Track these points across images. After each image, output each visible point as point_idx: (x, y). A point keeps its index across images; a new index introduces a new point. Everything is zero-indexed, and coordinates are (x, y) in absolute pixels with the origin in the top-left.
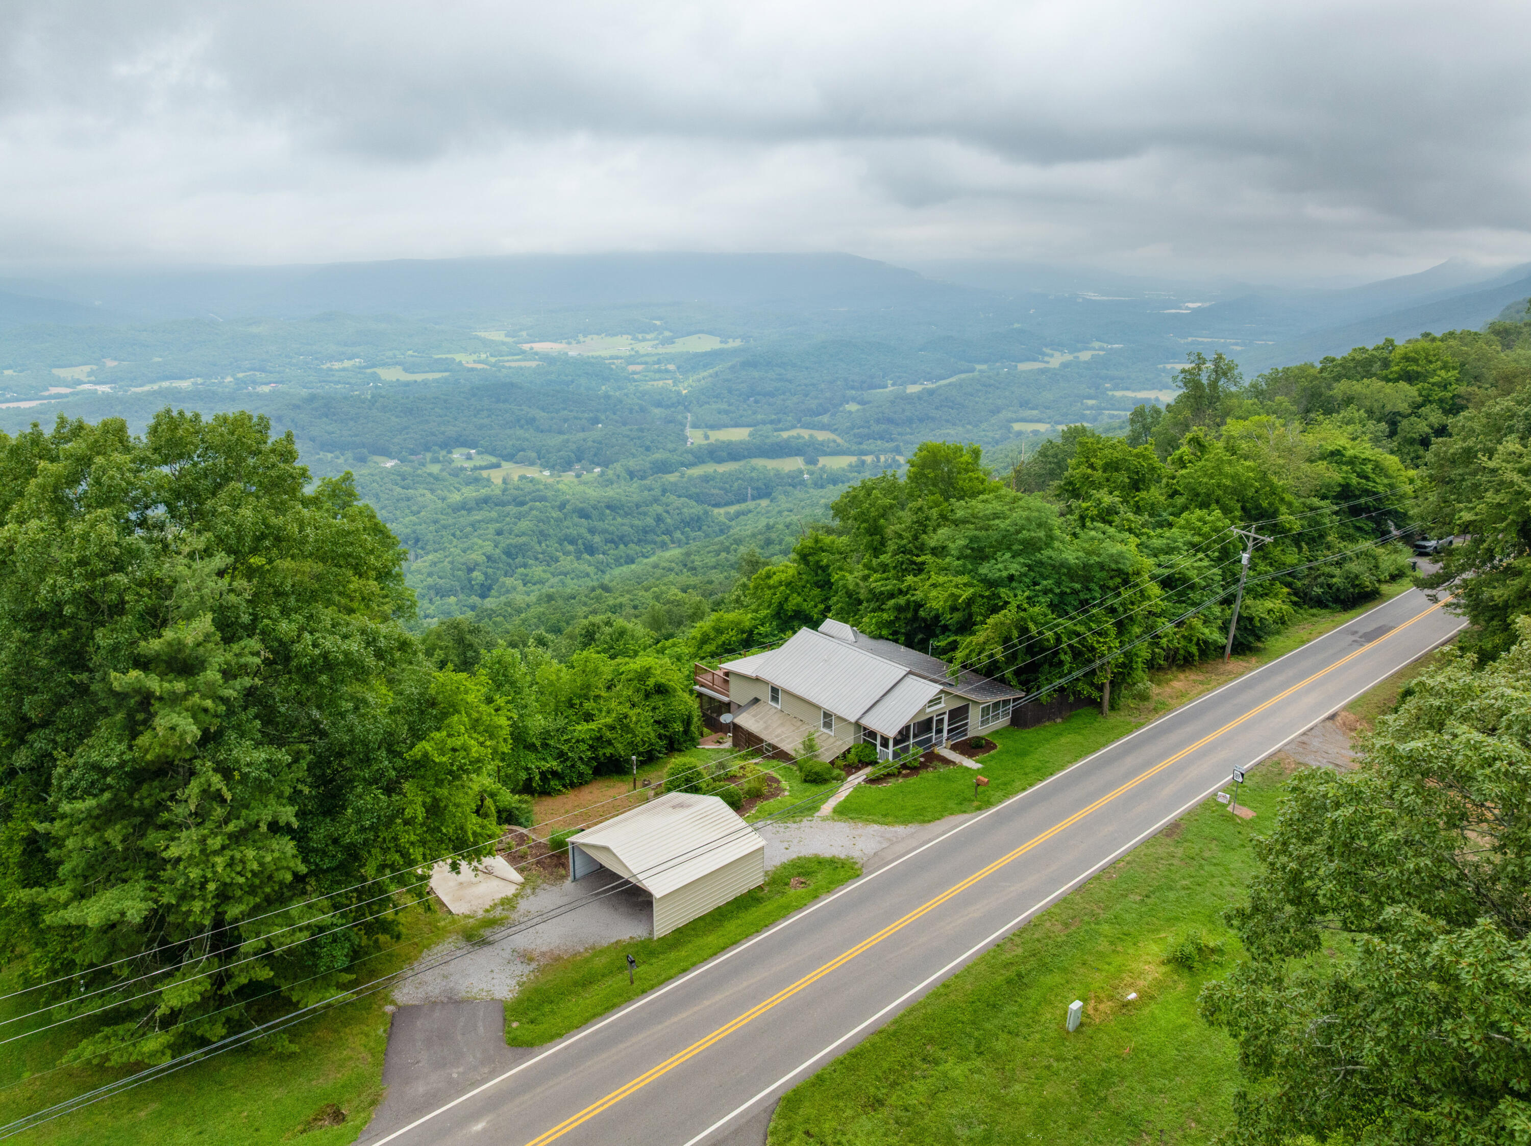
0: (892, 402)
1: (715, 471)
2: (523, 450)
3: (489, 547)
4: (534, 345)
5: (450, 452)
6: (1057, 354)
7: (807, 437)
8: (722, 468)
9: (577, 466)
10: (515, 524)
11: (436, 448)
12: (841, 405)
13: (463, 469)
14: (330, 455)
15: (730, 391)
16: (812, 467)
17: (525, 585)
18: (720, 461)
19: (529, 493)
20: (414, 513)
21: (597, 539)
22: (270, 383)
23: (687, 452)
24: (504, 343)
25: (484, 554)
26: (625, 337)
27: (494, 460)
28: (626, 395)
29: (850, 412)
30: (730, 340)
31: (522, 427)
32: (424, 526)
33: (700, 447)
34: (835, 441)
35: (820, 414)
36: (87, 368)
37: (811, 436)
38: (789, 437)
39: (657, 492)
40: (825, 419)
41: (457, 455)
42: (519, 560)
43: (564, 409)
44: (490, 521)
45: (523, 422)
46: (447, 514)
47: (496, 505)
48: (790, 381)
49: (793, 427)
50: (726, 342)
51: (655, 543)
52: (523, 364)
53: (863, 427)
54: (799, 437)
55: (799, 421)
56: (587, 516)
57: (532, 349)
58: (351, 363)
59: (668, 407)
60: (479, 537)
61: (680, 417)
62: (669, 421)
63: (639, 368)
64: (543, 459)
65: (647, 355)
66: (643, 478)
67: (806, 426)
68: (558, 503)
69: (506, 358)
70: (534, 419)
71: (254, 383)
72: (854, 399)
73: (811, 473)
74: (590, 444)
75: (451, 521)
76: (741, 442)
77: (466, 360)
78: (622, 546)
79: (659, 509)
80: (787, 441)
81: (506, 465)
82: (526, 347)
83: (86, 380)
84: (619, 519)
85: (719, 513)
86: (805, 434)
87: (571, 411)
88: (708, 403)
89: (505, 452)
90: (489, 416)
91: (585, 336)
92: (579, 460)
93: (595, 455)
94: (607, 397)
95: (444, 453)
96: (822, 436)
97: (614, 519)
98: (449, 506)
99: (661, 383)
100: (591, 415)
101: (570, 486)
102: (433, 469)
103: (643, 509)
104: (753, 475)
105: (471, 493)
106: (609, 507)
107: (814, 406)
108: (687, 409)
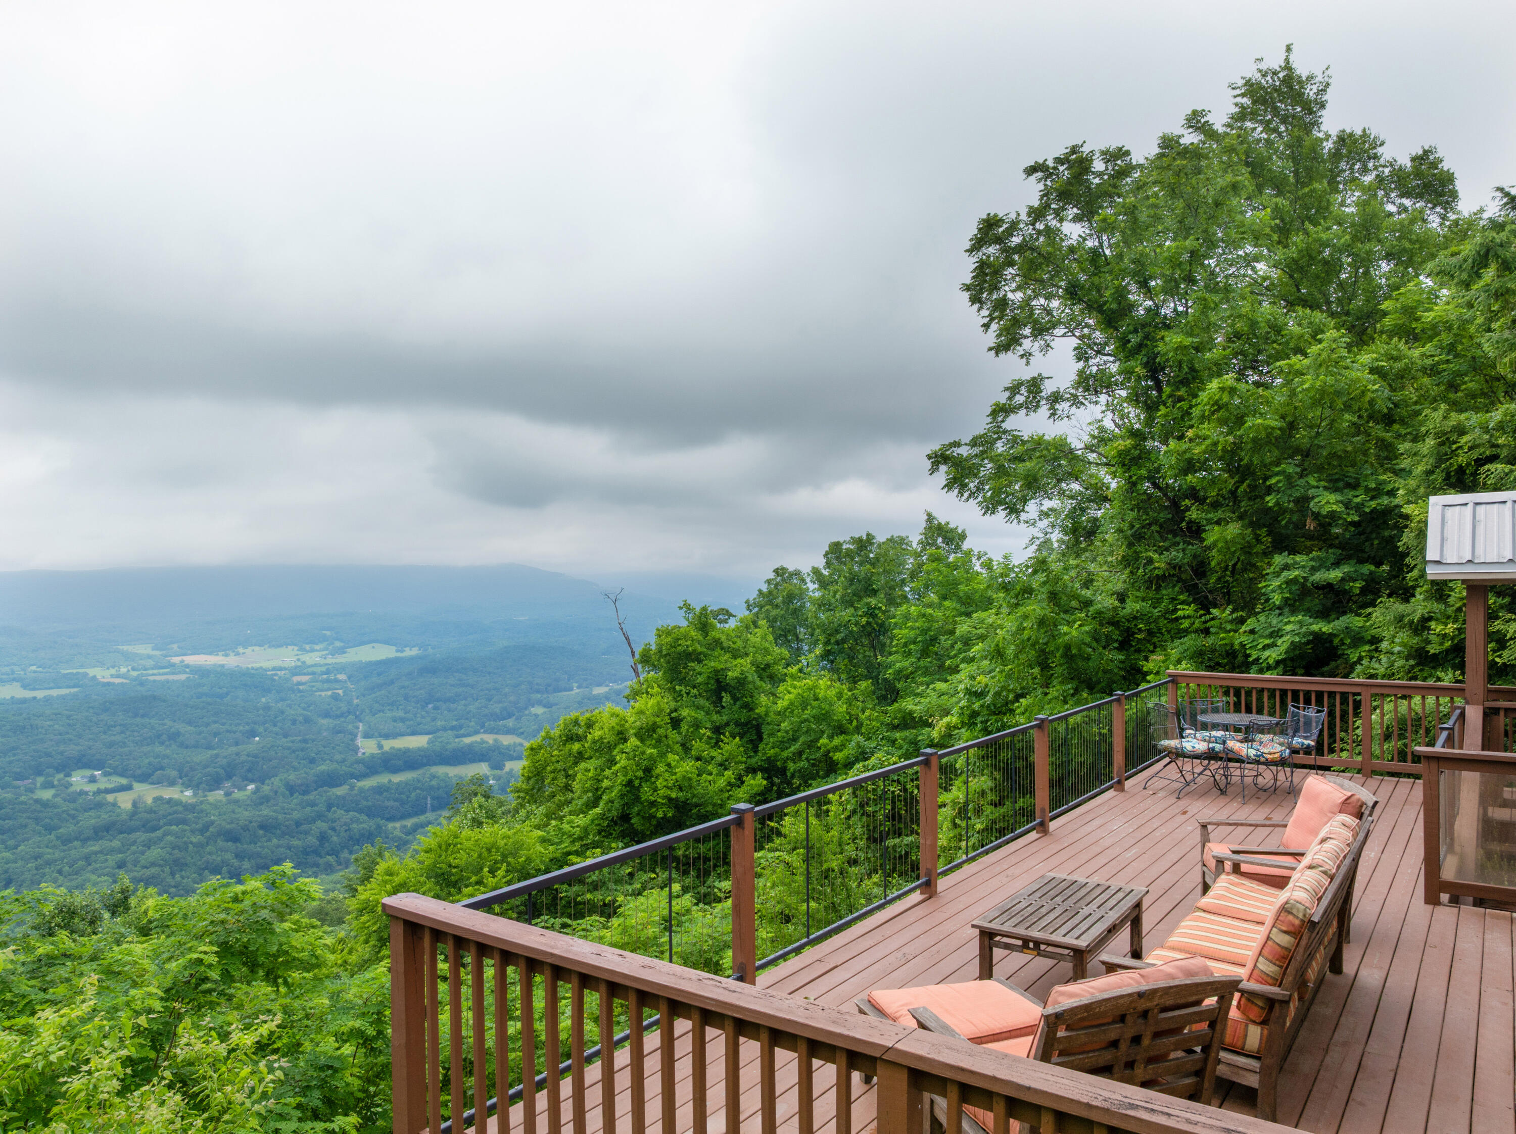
0: (580, 703)
1: (390, 781)
2: (162, 769)
4: (184, 658)
5: (69, 775)
7: (491, 742)
8: (397, 778)
9: (228, 784)
10: (143, 853)
11: (51, 771)
12: (526, 708)
13: (82, 793)
15: (406, 698)
16: (498, 772)
18: (396, 770)
19: (165, 816)
20: (10, 848)
21: (246, 865)
23: (358, 762)
24: (149, 657)
26: (290, 648)
27: (124, 781)
28: (290, 706)
29: (536, 716)
30: (407, 649)
31: (162, 743)
32: (20, 863)
33: (373, 756)
34: (520, 745)
35: (504, 719)
37: (496, 740)
38: (472, 743)
39: (322, 807)
40: (510, 723)
41: (78, 780)
43: (215, 722)
44: (112, 851)
45: (164, 737)
46: (54, 847)
47: (121, 833)
48: (472, 686)
49: (477, 732)
50: (402, 651)
51: (317, 865)
52: (171, 677)
54: (483, 742)
55: (483, 726)
56: (236, 840)
57: (182, 661)
59: (337, 717)
60: (93, 871)
61: (350, 727)
62: (337, 731)
63: (305, 678)
64: (186, 777)
65: (316, 665)
66: (305, 792)
67: (491, 731)
68: (199, 826)
69: (151, 672)
70: (178, 734)
72: (540, 703)
73: (497, 778)
74: (244, 758)
75: (58, 855)
76: (419, 749)
77: (102, 674)
79: (322, 825)
80: (470, 746)
81: (139, 787)
82: (176, 660)
84: (275, 841)
85: (393, 825)
86: (489, 739)
87: (223, 724)
88: (383, 711)
89: (139, 772)
90: (122, 732)
91: (245, 647)
92: (229, 777)
93: (249, 770)
94: (267, 708)
95: (61, 776)
96: (507, 740)
97: (269, 840)
98: (58, 838)
99: (330, 693)
100: (247, 728)
101: (215, 806)
102: (47, 795)
103: (304, 827)
104: (434, 783)
105: (89, 820)
106: (262, 827)
107: (498, 710)
108: (358, 718)
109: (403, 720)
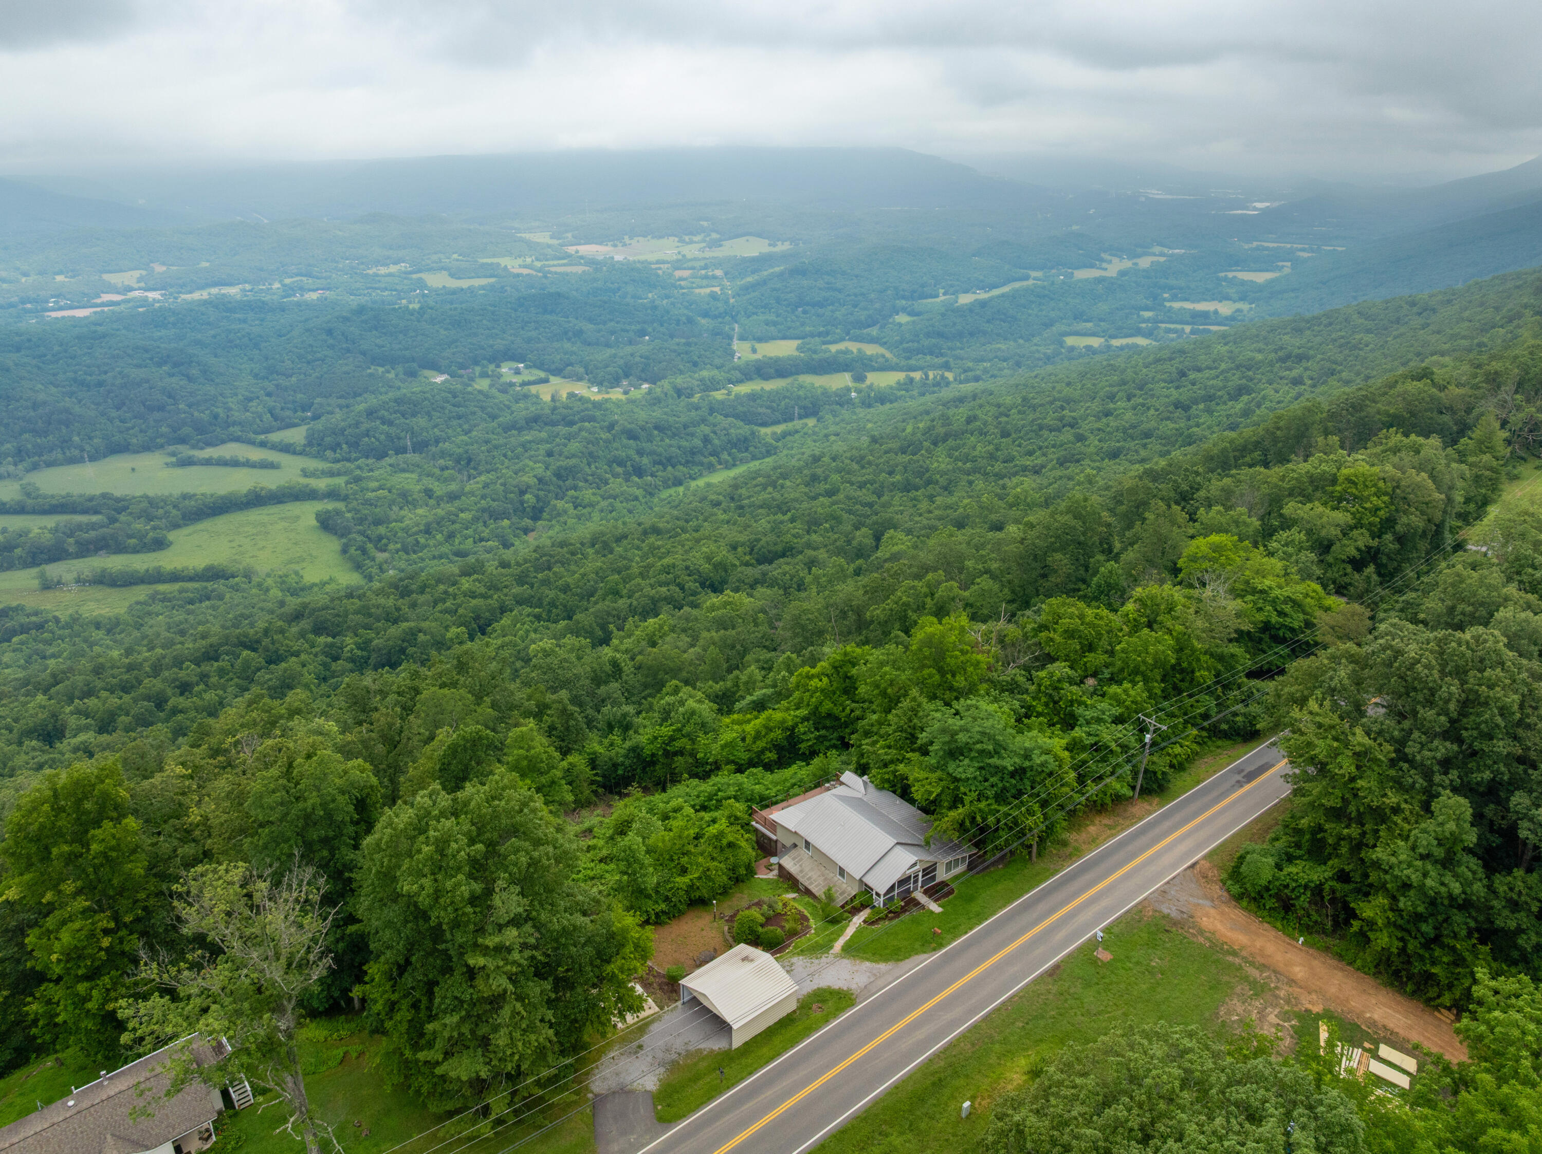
0: (943, 315)
1: (762, 389)
2: (571, 364)
3: (539, 469)
4: (579, 248)
5: (498, 366)
6: (1115, 260)
7: (855, 351)
8: (770, 386)
9: (625, 383)
10: (565, 445)
11: (485, 362)
12: (890, 316)
13: (512, 384)
14: (381, 370)
15: (778, 300)
16: (857, 385)
17: (575, 508)
18: (766, 378)
19: (578, 412)
20: (466, 433)
21: (645, 460)
22: (317, 289)
23: (735, 368)
24: (549, 246)
25: (535, 476)
26: (671, 239)
27: (542, 375)
28: (673, 304)
29: (900, 325)
30: (779, 243)
31: (569, 339)
32: (475, 446)
33: (747, 362)
34: (883, 356)
35: (869, 326)
36: (137, 274)
37: (859, 350)
38: (838, 352)
39: (704, 411)
40: (874, 331)
41: (505, 369)
42: (569, 482)
43: (611, 320)
44: (541, 441)
45: (570, 334)
46: (498, 434)
47: (546, 424)
48: (840, 291)
49: (842, 340)
50: (775, 245)
51: (702, 464)
52: (569, 269)
53: (913, 341)
54: (847, 352)
55: (848, 333)
56: (635, 438)
57: (577, 252)
58: (397, 267)
59: (716, 317)
60: (530, 457)
61: (727, 328)
62: (716, 333)
63: (686, 273)
64: (591, 375)
65: (695, 259)
66: (690, 396)
67: (855, 339)
68: (606, 424)
69: (551, 263)
70: (581, 332)
71: (302, 289)
72: (904, 310)
73: (858, 391)
74: (638, 359)
75: (502, 441)
76: (789, 358)
77: (512, 264)
78: (670, 468)
79: (706, 430)
80: (836, 355)
81: (555, 380)
82: (571, 250)
83: (136, 286)
84: (667, 441)
85: (765, 432)
86: (854, 347)
87: (618, 322)
88: (756, 314)
89: (553, 367)
90: (536, 329)
91: (631, 239)
92: (627, 376)
93: (643, 371)
94: (654, 306)
95: (492, 367)
96: (871, 350)
97: (662, 440)
98: (499, 425)
99: (708, 290)
100: (639, 327)
101: (618, 404)
102: (483, 384)
103: (691, 429)
104: (801, 393)
105: (522, 410)
106: (656, 427)
107: (863, 318)
108: (734, 319)
109: (775, 324)
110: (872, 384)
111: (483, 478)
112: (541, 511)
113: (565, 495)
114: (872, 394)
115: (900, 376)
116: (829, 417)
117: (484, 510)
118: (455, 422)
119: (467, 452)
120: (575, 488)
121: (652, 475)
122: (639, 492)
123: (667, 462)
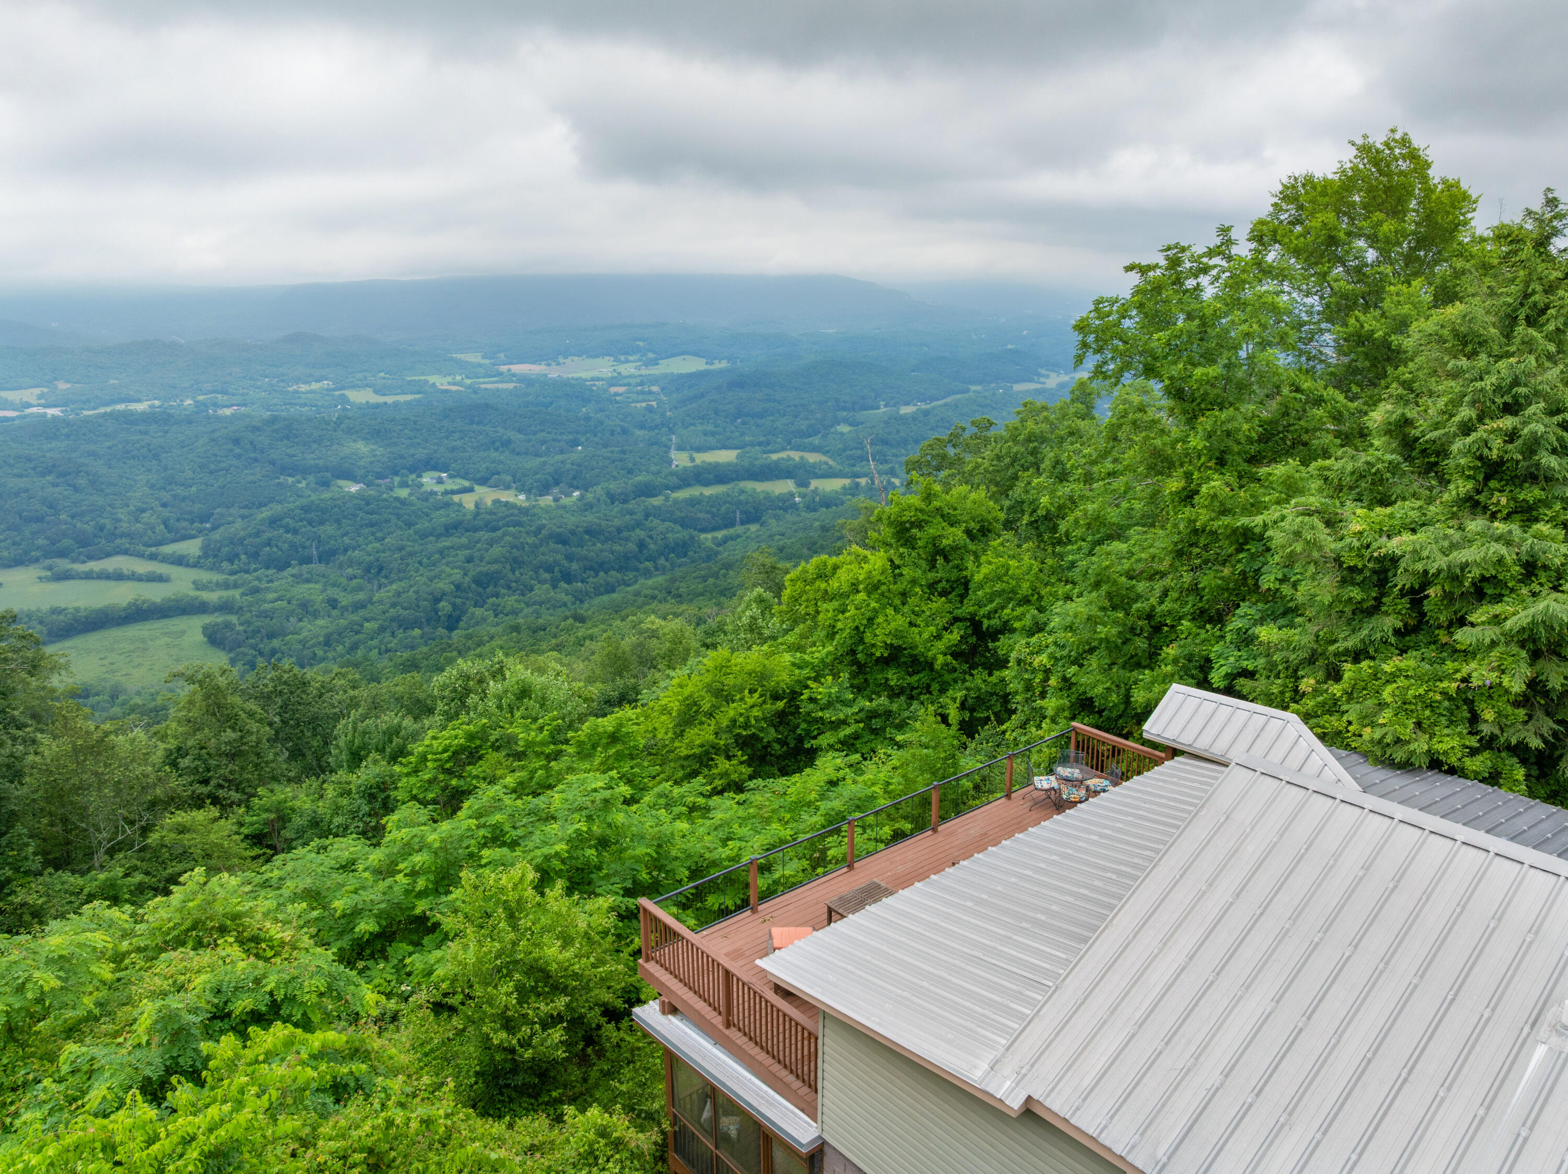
0: (886, 423)
1: (702, 494)
2: (498, 473)
3: (457, 575)
4: (512, 367)
5: (420, 476)
6: (1053, 375)
7: (797, 459)
8: (708, 491)
9: (556, 490)
10: (487, 550)
11: (405, 471)
12: (832, 426)
13: (433, 493)
14: (290, 480)
15: (716, 412)
16: (803, 490)
17: (496, 616)
18: (707, 484)
19: (503, 518)
20: (378, 540)
21: (575, 566)
22: (232, 405)
23: (673, 474)
24: (480, 365)
25: (452, 583)
26: (607, 358)
27: (466, 484)
28: (608, 417)
29: (842, 434)
30: (716, 362)
31: (497, 450)
32: (388, 553)
33: (685, 469)
34: (826, 463)
35: (810, 436)
36: (37, 391)
37: (802, 458)
38: (779, 460)
39: (639, 516)
40: (816, 440)
41: (428, 480)
42: (490, 589)
43: (542, 431)
44: (461, 547)
45: (498, 444)
46: (414, 541)
47: (467, 531)
48: (779, 402)
49: (783, 449)
50: (712, 364)
51: (637, 570)
52: (500, 386)
53: (856, 448)
54: (789, 459)
55: (789, 443)
56: (564, 542)
57: (509, 370)
58: (319, 385)
59: (652, 428)
60: (447, 564)
61: (664, 439)
62: (653, 443)
63: (621, 390)
64: (519, 482)
65: (630, 376)
66: (625, 501)
67: (797, 448)
68: (533, 528)
69: (482, 380)
70: (509, 441)
71: (216, 405)
72: (846, 421)
73: (803, 496)
74: (568, 466)
75: (417, 548)
76: (729, 464)
77: (440, 382)
78: (602, 574)
79: (640, 533)
80: (777, 462)
81: (480, 490)
82: (504, 368)
83: (35, 402)
84: (599, 545)
85: (707, 538)
86: (796, 456)
87: (549, 433)
88: (694, 425)
89: (478, 476)
90: (462, 438)
91: (565, 358)
92: (557, 483)
93: (574, 478)
94: (588, 419)
95: (413, 476)
96: (812, 458)
97: (594, 544)
98: (416, 533)
99: (644, 404)
100: (571, 437)
101: (547, 510)
102: (403, 493)
103: (625, 534)
104: (742, 497)
105: (441, 518)
106: (588, 532)
107: (804, 427)
108: (671, 431)
109: (713, 434)
110: (817, 488)
111: (394, 587)
112: (458, 620)
113: (484, 602)
114: (817, 499)
115: (847, 482)
116: (773, 521)
117: (393, 619)
118: (367, 531)
119: (378, 560)
120: (497, 595)
121: (582, 582)
122: (568, 599)
123: (600, 567)
